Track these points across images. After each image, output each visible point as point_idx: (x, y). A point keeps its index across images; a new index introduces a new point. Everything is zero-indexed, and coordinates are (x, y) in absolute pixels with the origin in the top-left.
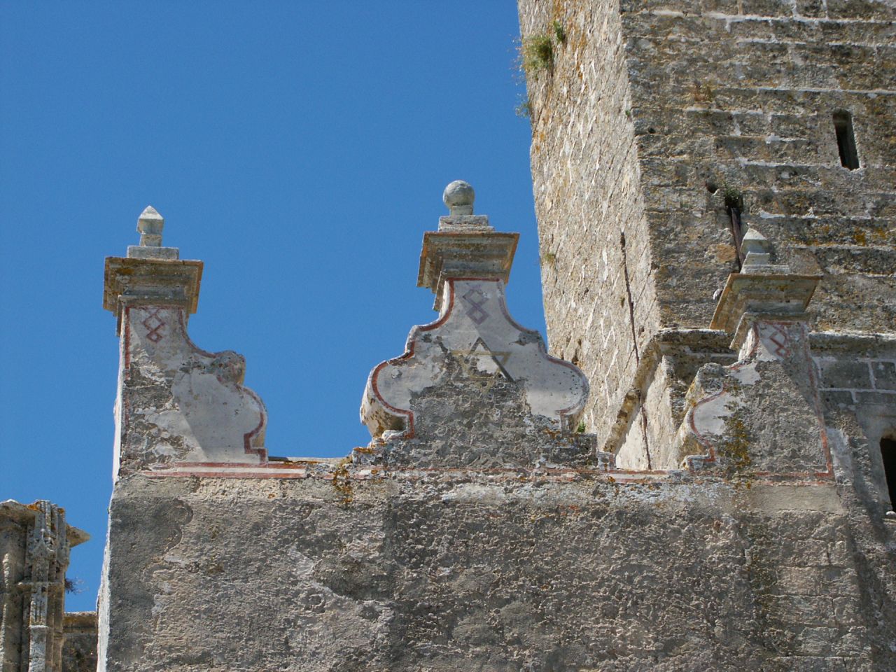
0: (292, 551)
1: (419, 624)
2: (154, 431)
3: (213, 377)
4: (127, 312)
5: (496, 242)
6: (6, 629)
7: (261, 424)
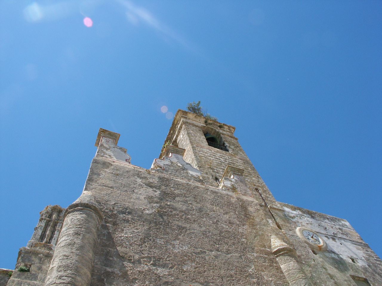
0: (136, 177)
1: (166, 196)
2: (105, 153)
3: (120, 150)
4: (102, 137)
5: (181, 150)
6: (50, 228)
7: (130, 159)
